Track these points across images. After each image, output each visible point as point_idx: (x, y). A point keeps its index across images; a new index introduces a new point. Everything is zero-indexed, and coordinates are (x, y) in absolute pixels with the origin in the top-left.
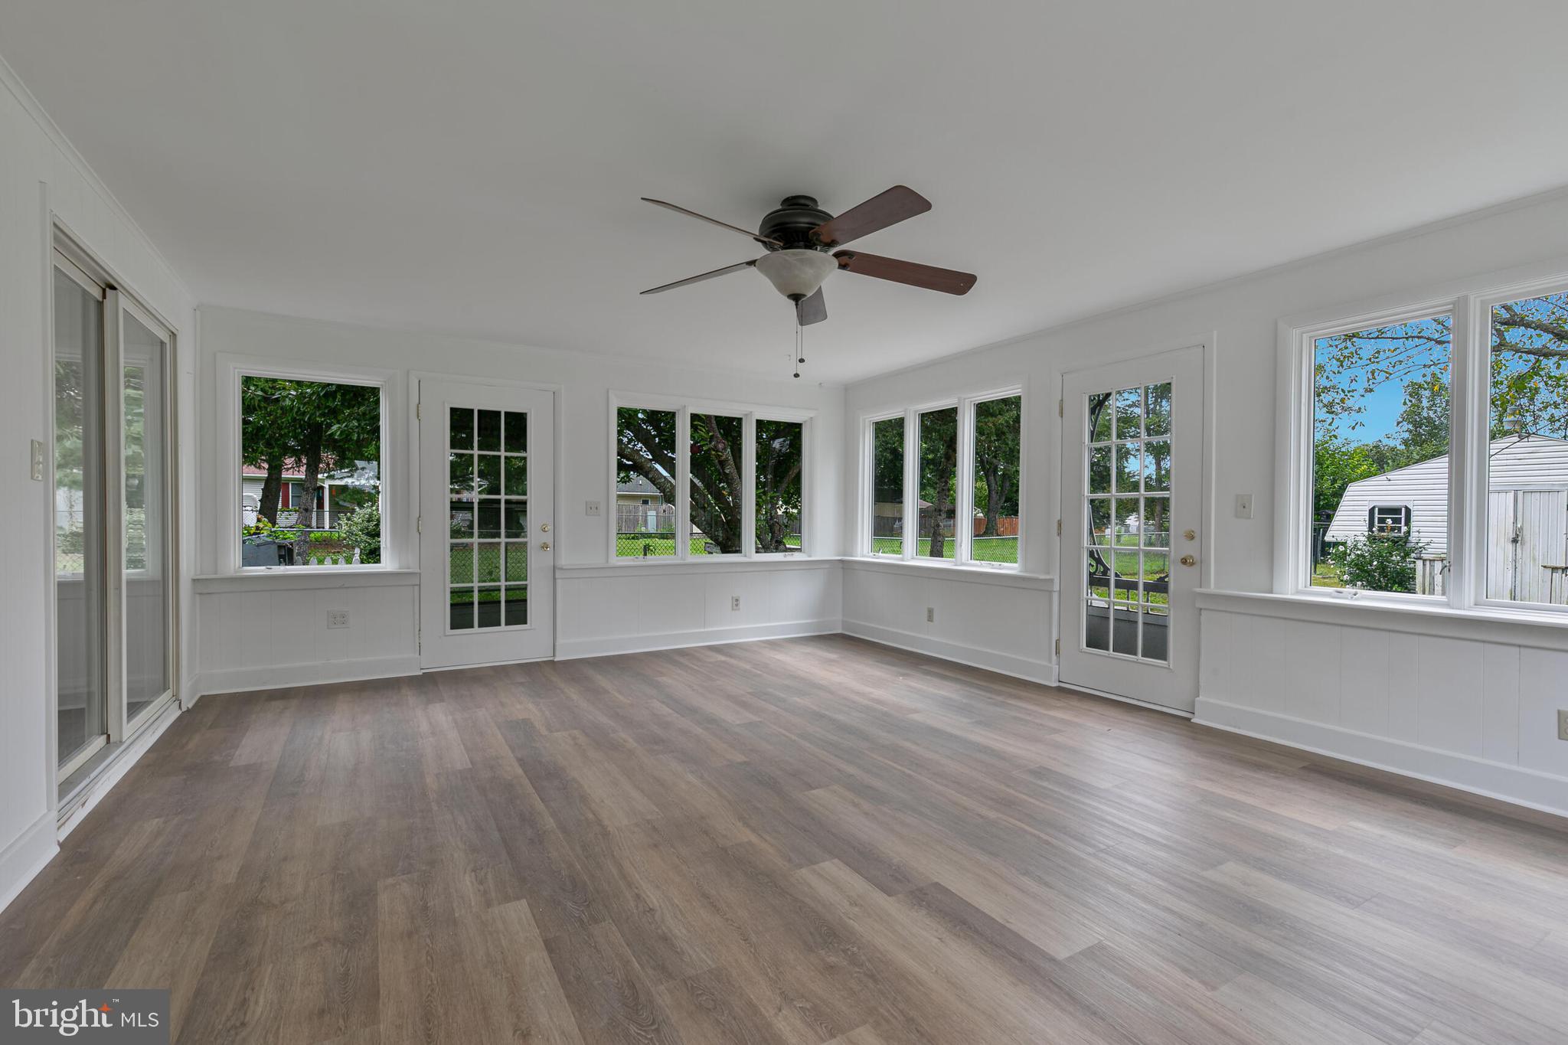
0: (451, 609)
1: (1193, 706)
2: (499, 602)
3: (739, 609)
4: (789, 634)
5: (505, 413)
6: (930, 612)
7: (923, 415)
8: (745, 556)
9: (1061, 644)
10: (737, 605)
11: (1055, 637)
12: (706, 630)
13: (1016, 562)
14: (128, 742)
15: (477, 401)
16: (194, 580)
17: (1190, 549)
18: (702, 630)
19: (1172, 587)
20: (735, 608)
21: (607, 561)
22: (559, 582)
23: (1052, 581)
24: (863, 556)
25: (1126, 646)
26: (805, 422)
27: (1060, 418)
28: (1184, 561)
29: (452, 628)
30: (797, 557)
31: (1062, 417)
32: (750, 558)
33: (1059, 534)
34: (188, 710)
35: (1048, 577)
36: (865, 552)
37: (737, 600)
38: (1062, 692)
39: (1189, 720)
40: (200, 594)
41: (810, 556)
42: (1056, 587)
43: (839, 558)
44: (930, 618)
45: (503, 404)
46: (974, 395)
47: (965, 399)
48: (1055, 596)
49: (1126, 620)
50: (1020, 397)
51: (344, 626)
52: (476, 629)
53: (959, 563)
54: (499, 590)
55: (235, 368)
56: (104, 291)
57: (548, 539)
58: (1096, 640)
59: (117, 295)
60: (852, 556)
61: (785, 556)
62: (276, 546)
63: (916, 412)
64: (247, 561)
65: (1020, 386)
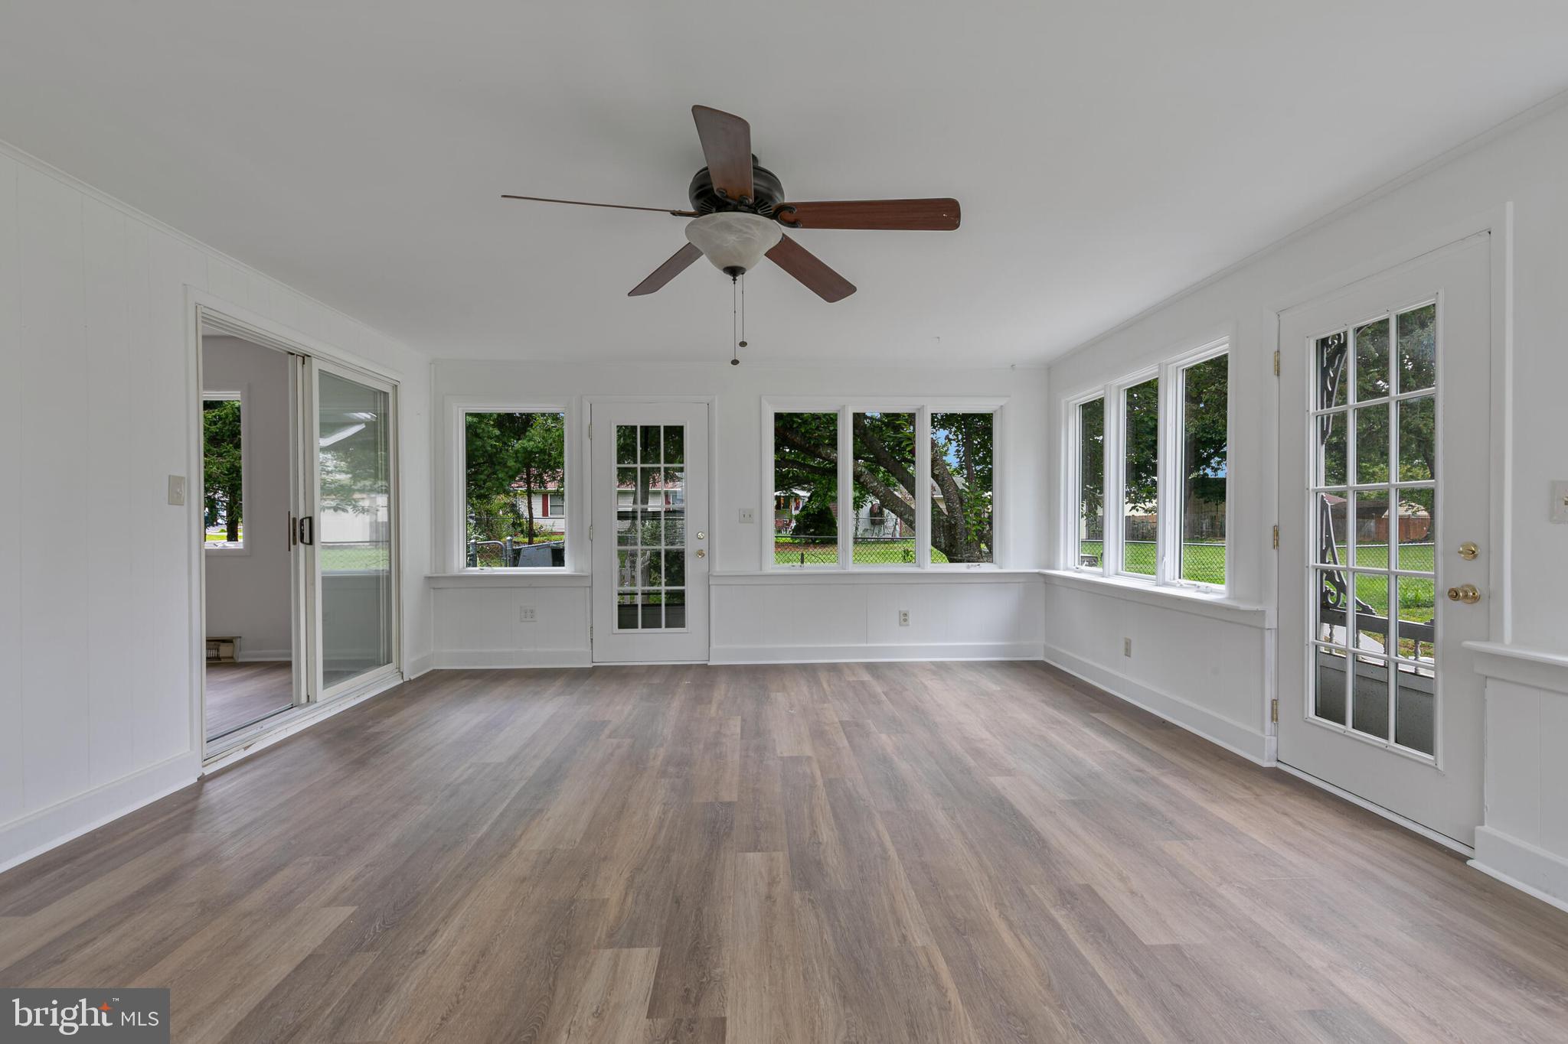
0: (619, 609)
1: (1473, 838)
2: (660, 605)
3: (908, 625)
4: (962, 657)
5: (665, 427)
6: (1128, 644)
7: (1130, 391)
8: (919, 566)
9: (1281, 708)
10: (905, 620)
11: (1270, 694)
12: (868, 645)
13: (1222, 583)
14: (322, 703)
15: (640, 419)
16: (429, 578)
17: (1467, 575)
18: (865, 645)
19: (1440, 633)
20: (903, 622)
21: (761, 569)
22: (713, 588)
23: (1262, 614)
24: (1067, 569)
25: (1370, 722)
26: (995, 412)
27: (1276, 378)
28: (1454, 595)
29: (619, 628)
30: (985, 568)
31: (1278, 375)
32: (923, 568)
33: (1276, 545)
34: (410, 681)
35: (1260, 608)
36: (1070, 564)
37: (905, 615)
38: (1279, 777)
39: (1463, 859)
40: (434, 589)
41: (1001, 568)
42: (1271, 621)
43: (1037, 571)
44: (1128, 653)
45: (662, 419)
46: (1179, 356)
47: (1167, 365)
48: (1270, 640)
49: (1371, 680)
50: (1226, 356)
51: (532, 619)
52: (640, 630)
53: (1161, 582)
54: (660, 594)
55: (458, 407)
56: (304, 357)
57: (703, 545)
58: (1329, 708)
59: (311, 360)
60: (1054, 569)
61: (968, 567)
62: (550, 550)
63: (1119, 387)
64: (472, 562)
65: (1226, 338)
